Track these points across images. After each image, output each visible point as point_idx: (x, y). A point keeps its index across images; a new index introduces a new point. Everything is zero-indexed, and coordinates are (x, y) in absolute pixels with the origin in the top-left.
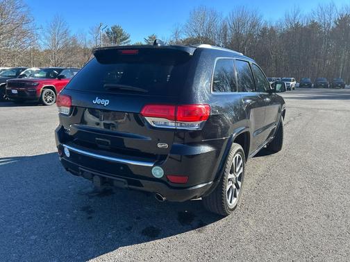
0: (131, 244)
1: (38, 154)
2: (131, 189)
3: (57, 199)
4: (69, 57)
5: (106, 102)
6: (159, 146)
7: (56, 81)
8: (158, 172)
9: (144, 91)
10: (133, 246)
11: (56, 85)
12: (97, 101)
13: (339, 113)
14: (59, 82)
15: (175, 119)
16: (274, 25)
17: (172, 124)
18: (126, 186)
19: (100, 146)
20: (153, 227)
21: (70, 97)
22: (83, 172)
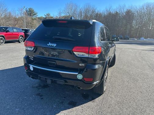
0: (66, 110)
1: (4, 69)
2: (66, 85)
3: (22, 90)
4: (7, 21)
5: (55, 45)
6: (80, 65)
7: (5, 33)
8: (80, 77)
9: (73, 40)
10: (67, 110)
11: (5, 35)
12: (50, 44)
13: (130, 50)
14: (7, 33)
15: (88, 53)
16: (101, 12)
17: (86, 55)
18: (64, 83)
19: (50, 65)
20: (72, 101)
21: (34, 42)
22: (40, 77)
